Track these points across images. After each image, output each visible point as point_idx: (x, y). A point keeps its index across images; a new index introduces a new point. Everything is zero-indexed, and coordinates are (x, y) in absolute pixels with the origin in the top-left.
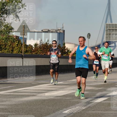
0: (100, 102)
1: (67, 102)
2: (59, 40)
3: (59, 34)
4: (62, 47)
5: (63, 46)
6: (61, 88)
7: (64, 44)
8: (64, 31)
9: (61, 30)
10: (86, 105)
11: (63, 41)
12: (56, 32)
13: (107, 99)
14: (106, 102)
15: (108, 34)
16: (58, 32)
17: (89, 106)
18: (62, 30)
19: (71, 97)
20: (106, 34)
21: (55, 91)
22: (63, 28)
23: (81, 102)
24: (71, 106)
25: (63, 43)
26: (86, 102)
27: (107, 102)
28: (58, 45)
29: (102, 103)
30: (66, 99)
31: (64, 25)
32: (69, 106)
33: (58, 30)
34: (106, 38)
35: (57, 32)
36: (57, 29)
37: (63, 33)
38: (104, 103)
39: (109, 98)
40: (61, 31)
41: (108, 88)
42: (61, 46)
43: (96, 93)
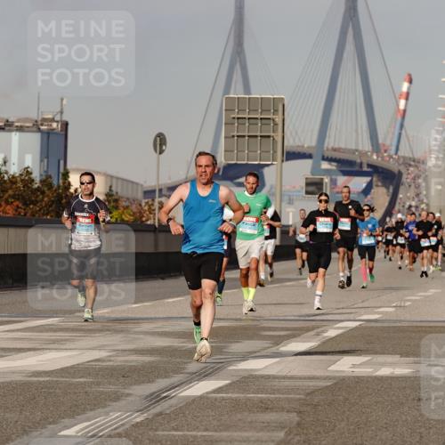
0: (201, 397)
1: (75, 393)
2: (46, 160)
3: (48, 136)
4: (59, 186)
5: (61, 181)
6: (54, 342)
7: (66, 175)
8: (65, 125)
9: (53, 120)
10: (149, 406)
11: (62, 162)
12: (35, 129)
13: (226, 386)
14: (224, 395)
15: (233, 136)
16: (42, 128)
17: (158, 409)
18: (57, 122)
19: (89, 374)
20: (226, 137)
21: (32, 353)
22: (62, 113)
23: (129, 395)
24: (91, 410)
25: (62, 170)
26: (147, 397)
27: (229, 395)
28: (44, 177)
29: (208, 398)
30: (71, 384)
31: (64, 102)
32: (84, 411)
33: (44, 120)
34: (225, 151)
35: (39, 130)
36: (40, 119)
37: (63, 133)
38: (216, 399)
39: (234, 382)
40: (55, 125)
41: (231, 342)
42: (55, 182)
43: (187, 363)
